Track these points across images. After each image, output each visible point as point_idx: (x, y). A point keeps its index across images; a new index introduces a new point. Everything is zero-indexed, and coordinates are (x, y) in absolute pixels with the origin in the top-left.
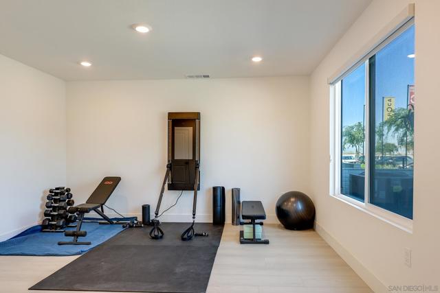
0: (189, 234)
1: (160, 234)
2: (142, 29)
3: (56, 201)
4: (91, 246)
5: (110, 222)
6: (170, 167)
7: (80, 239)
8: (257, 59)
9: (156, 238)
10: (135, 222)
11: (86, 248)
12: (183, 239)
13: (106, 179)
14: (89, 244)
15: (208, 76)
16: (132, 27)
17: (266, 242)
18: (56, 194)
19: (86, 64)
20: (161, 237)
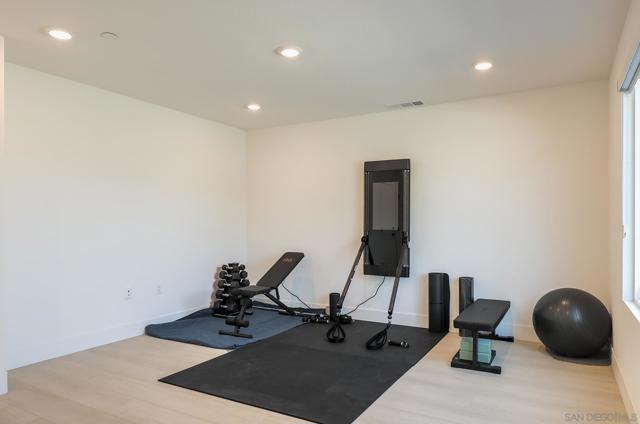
0: (380, 341)
1: (341, 336)
2: (290, 53)
3: (228, 280)
4: (251, 341)
5: (290, 312)
6: (365, 240)
7: (242, 330)
8: (484, 66)
9: (333, 341)
10: (322, 316)
11: (243, 342)
12: (369, 347)
13: (287, 255)
14: (250, 337)
15: (420, 103)
16: (277, 52)
17: (497, 371)
18: (229, 271)
19: (254, 107)
20: (341, 341)
